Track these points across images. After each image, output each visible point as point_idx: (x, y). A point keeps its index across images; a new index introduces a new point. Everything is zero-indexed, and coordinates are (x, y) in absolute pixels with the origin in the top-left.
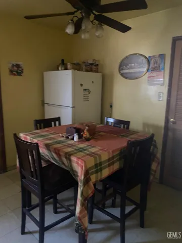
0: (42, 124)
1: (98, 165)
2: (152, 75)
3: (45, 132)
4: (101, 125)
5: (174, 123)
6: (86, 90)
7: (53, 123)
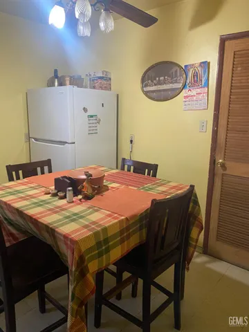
0: (20, 172)
1: (102, 243)
2: (190, 93)
3: (23, 184)
4: (114, 171)
5: (223, 166)
6: (92, 116)
7: (39, 169)
